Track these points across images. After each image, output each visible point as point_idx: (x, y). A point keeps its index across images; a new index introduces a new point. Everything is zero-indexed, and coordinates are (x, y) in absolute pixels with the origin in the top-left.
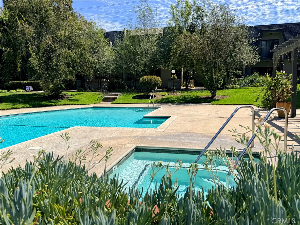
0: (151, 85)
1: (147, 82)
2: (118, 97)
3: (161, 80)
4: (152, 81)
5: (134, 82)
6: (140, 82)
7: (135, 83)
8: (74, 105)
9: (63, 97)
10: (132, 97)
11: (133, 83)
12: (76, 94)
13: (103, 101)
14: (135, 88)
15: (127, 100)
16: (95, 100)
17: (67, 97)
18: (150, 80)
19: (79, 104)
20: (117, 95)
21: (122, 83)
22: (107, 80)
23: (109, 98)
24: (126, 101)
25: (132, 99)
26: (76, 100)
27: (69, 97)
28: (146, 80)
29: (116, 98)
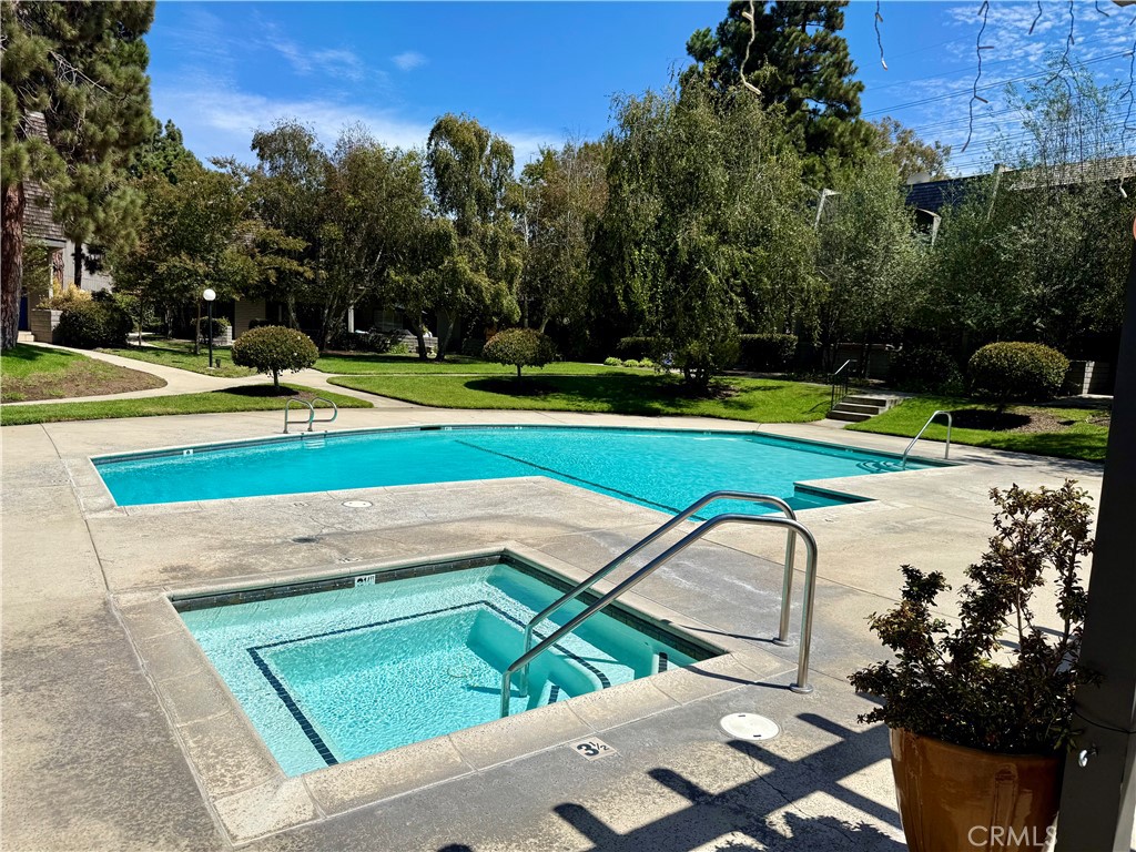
1: (994, 365)
2: (882, 410)
8: (726, 419)
9: (716, 392)
12: (758, 388)
13: (831, 416)
15: (905, 423)
16: (804, 409)
17: (729, 392)
18: (1011, 359)
19: (736, 420)
20: (883, 403)
21: (943, 362)
22: (897, 348)
23: (854, 410)
24: (898, 428)
26: (744, 406)
27: (733, 393)
28: (991, 356)
29: (875, 411)
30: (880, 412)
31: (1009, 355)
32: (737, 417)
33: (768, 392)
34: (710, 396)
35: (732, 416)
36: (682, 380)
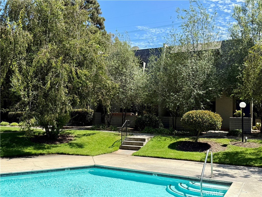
0: (202, 126)
1: (195, 121)
2: (145, 143)
3: (221, 119)
4: (204, 119)
5: (174, 118)
6: (183, 120)
7: (174, 120)
9: (64, 139)
10: (168, 145)
11: (172, 120)
12: (84, 135)
13: (122, 148)
14: (175, 128)
15: (159, 150)
16: (109, 145)
17: (70, 138)
18: (202, 118)
20: (144, 140)
21: (156, 119)
22: (135, 114)
23: (132, 144)
24: (158, 153)
25: (167, 148)
26: (80, 146)
27: (72, 138)
28: (193, 117)
29: (142, 144)
30: (144, 144)
31: (201, 116)
32: (78, 153)
33: (89, 137)
34: (61, 141)
35: (76, 153)
36: (44, 133)
